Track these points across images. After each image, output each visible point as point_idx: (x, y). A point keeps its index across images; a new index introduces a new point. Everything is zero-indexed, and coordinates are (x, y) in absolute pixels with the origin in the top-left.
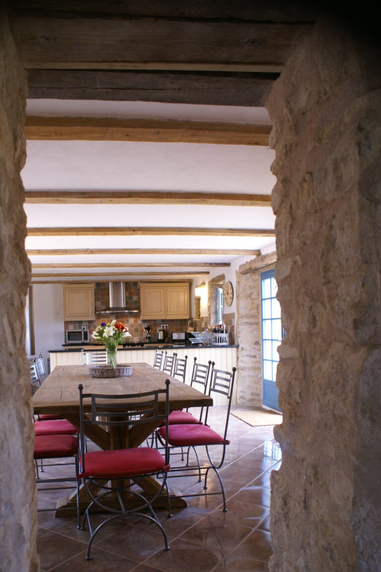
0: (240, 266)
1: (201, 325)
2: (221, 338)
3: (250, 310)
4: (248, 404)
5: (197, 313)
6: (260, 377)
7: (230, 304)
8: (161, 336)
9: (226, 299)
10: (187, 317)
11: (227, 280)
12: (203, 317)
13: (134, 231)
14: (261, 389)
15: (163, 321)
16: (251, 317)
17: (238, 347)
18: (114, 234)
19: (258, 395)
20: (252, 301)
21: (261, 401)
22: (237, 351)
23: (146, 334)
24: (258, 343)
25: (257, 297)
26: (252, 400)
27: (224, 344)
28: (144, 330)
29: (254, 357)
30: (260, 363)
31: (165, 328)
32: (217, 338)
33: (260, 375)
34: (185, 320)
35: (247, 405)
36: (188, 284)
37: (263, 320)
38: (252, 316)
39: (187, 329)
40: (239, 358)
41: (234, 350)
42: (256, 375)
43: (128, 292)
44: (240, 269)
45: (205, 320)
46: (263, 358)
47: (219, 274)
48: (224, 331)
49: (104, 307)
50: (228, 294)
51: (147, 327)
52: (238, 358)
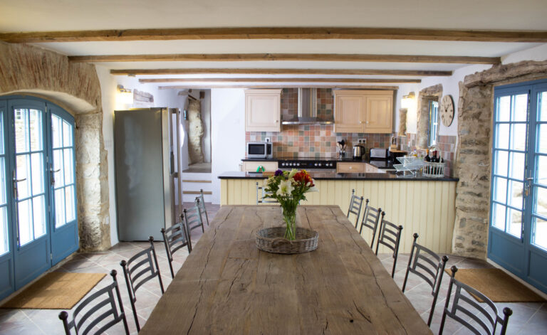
0: (466, 77)
1: (407, 143)
2: (435, 168)
3: (476, 134)
4: (467, 254)
5: (401, 127)
6: (485, 222)
7: (449, 124)
8: (356, 152)
9: (443, 116)
10: (389, 131)
11: (445, 93)
12: (410, 134)
13: (329, 33)
14: (486, 237)
15: (360, 135)
16: (477, 144)
17: (457, 180)
18: (301, 38)
19: (480, 244)
20: (481, 124)
21: (485, 252)
22: (456, 187)
23: (339, 148)
24: (486, 178)
25: (487, 118)
26: (473, 250)
27: (439, 176)
28: (338, 144)
29: (479, 195)
30: (487, 204)
31: (362, 142)
32: (431, 168)
33: (485, 220)
34: (387, 135)
35: (465, 256)
36: (392, 92)
37: (494, 150)
38: (479, 143)
39: (388, 145)
40: (458, 197)
41: (452, 184)
42: (480, 219)
43: (320, 100)
44: (465, 81)
45: (412, 138)
46: (492, 198)
47: (434, 84)
48: (441, 160)
49: (292, 116)
50: (446, 111)
51: (341, 140)
52: (456, 194)
